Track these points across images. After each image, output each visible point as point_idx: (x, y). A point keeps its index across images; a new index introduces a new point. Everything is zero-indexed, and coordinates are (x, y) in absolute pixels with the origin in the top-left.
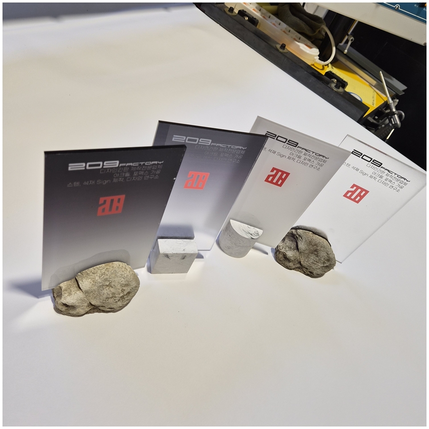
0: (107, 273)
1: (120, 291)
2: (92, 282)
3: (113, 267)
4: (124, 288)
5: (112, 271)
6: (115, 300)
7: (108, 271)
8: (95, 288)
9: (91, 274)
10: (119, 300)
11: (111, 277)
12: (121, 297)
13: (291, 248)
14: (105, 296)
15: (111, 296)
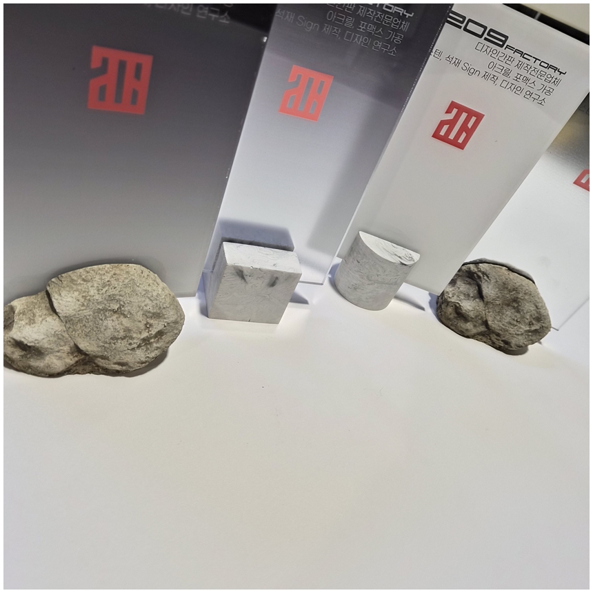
0: (113, 282)
1: (143, 327)
2: (82, 300)
3: (128, 272)
4: (152, 321)
5: (127, 281)
6: (130, 344)
7: (117, 280)
8: (87, 312)
9: (80, 281)
10: (139, 346)
11: (122, 293)
12: (144, 340)
13: (469, 295)
14: (109, 333)
15: (122, 334)
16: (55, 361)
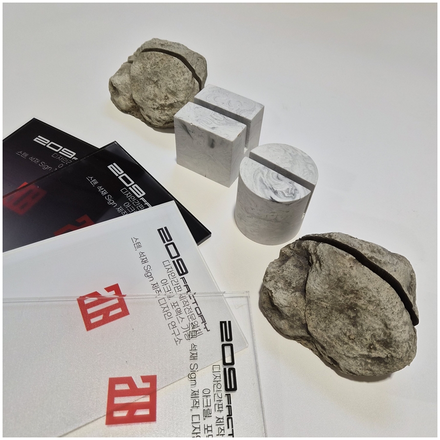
0: (160, 64)
1: (163, 97)
2: (142, 69)
3: (169, 61)
4: (169, 96)
5: (166, 65)
6: (154, 105)
7: (162, 63)
8: (142, 77)
9: (146, 58)
10: (158, 108)
11: (161, 72)
12: (161, 105)
14: (147, 94)
15: (152, 97)
16: (122, 100)
